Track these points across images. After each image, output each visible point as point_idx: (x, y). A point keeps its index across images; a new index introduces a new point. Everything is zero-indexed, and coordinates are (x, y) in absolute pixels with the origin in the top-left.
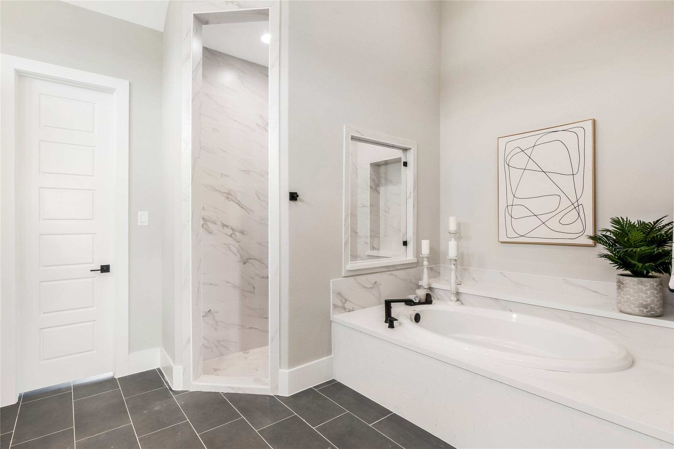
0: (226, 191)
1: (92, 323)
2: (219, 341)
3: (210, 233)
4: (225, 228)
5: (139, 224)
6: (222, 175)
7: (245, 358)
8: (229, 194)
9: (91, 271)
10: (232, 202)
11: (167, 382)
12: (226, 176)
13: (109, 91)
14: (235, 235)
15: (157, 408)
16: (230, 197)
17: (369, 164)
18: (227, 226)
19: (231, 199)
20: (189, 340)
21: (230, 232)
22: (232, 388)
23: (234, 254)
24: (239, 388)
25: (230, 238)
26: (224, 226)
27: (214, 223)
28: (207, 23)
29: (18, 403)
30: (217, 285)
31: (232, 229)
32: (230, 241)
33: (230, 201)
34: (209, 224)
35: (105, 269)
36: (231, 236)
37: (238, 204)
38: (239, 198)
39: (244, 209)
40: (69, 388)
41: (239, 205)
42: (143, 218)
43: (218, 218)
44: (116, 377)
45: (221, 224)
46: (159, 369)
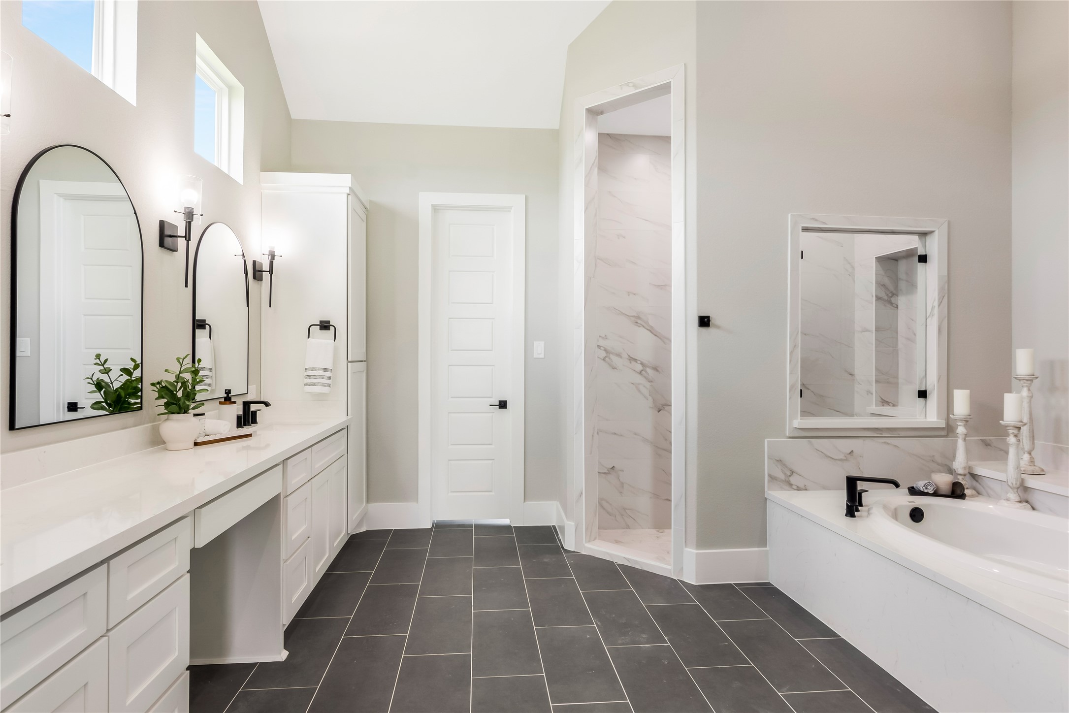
0: (635, 314)
1: (491, 462)
2: (625, 509)
3: (614, 368)
4: (633, 363)
5: (535, 356)
6: (629, 293)
7: (658, 537)
8: (638, 317)
9: (490, 405)
10: (642, 329)
11: (560, 540)
12: (634, 294)
13: (506, 209)
14: (646, 372)
15: (545, 560)
16: (639, 321)
17: (874, 259)
18: (635, 360)
19: (640, 324)
20: (582, 493)
21: (639, 367)
22: (628, 560)
23: (645, 397)
24: (636, 562)
25: (639, 376)
26: (632, 359)
27: (619, 355)
28: (602, 113)
29: (432, 528)
30: (621, 436)
31: (642, 364)
32: (639, 379)
33: (639, 327)
34: (611, 356)
35: (503, 405)
36: (640, 373)
37: (650, 331)
38: (651, 323)
39: (658, 337)
40: (471, 526)
41: (652, 332)
42: (539, 349)
43: (624, 349)
44: (513, 526)
45: (627, 357)
46: (554, 527)
